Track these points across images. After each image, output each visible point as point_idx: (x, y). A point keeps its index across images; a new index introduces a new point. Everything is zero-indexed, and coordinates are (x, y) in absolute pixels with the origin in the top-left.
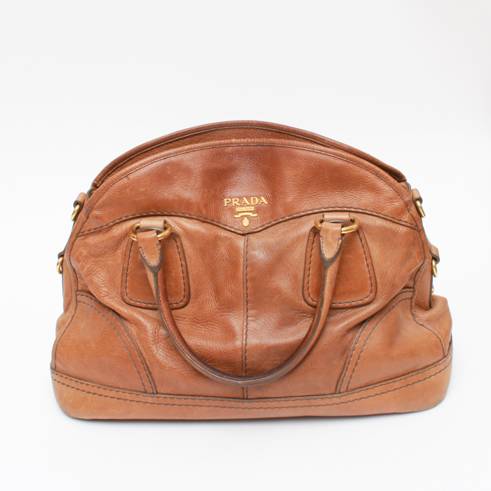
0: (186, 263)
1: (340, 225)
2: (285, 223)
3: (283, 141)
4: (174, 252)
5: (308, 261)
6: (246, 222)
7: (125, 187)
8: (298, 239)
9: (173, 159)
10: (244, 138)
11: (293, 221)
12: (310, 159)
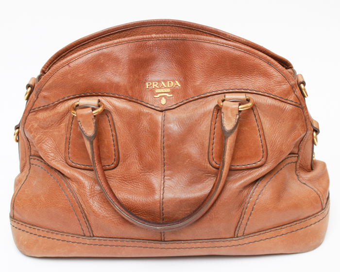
0: (116, 133)
1: (238, 103)
2: (194, 101)
3: (193, 36)
4: (106, 125)
5: (212, 132)
6: (163, 101)
7: (66, 73)
8: (205, 114)
9: (105, 50)
10: (162, 33)
11: (201, 100)
12: (215, 51)
